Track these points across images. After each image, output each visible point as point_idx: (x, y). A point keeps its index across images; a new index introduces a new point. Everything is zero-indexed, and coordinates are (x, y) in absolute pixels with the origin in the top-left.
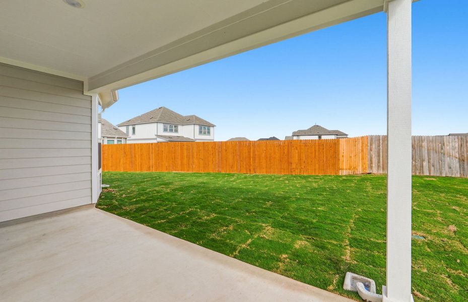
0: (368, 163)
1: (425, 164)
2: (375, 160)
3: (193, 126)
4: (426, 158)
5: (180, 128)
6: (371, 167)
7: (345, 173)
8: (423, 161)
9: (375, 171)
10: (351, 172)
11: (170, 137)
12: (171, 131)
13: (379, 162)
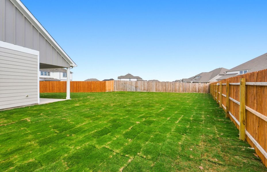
0: (113, 88)
1: (128, 88)
2: (115, 87)
3: (59, 73)
4: (128, 87)
5: (51, 73)
6: (114, 89)
7: (107, 91)
8: (127, 87)
9: (115, 90)
10: (109, 91)
11: (45, 78)
12: (46, 75)
13: (116, 88)
